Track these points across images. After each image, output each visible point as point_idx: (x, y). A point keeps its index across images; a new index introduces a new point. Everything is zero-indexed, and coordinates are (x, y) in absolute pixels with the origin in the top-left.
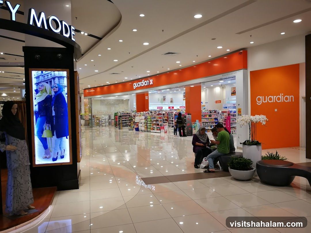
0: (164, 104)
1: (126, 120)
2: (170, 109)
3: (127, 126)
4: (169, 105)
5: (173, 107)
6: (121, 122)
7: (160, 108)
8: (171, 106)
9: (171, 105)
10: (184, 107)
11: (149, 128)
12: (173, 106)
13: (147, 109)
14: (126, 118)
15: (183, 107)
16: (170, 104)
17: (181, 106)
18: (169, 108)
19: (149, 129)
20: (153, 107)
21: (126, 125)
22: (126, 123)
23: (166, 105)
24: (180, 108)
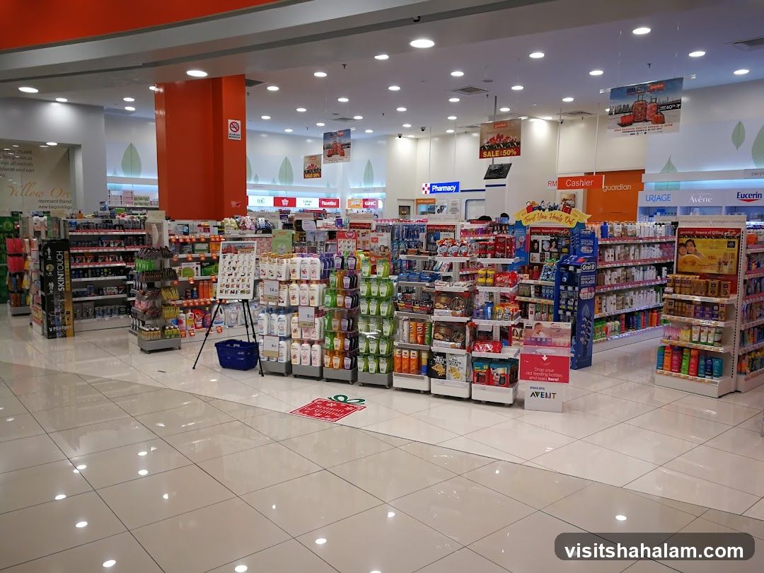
1: (96, 272)
2: (277, 208)
3: (102, 308)
4: (278, 188)
5: (292, 202)
6: (61, 288)
8: (282, 194)
9: (282, 188)
11: (378, 356)
12: (290, 194)
13: (234, 203)
14: (95, 257)
15: (334, 200)
16: (278, 184)
18: (278, 201)
19: (373, 366)
21: (97, 303)
22: (99, 291)
24: (320, 205)
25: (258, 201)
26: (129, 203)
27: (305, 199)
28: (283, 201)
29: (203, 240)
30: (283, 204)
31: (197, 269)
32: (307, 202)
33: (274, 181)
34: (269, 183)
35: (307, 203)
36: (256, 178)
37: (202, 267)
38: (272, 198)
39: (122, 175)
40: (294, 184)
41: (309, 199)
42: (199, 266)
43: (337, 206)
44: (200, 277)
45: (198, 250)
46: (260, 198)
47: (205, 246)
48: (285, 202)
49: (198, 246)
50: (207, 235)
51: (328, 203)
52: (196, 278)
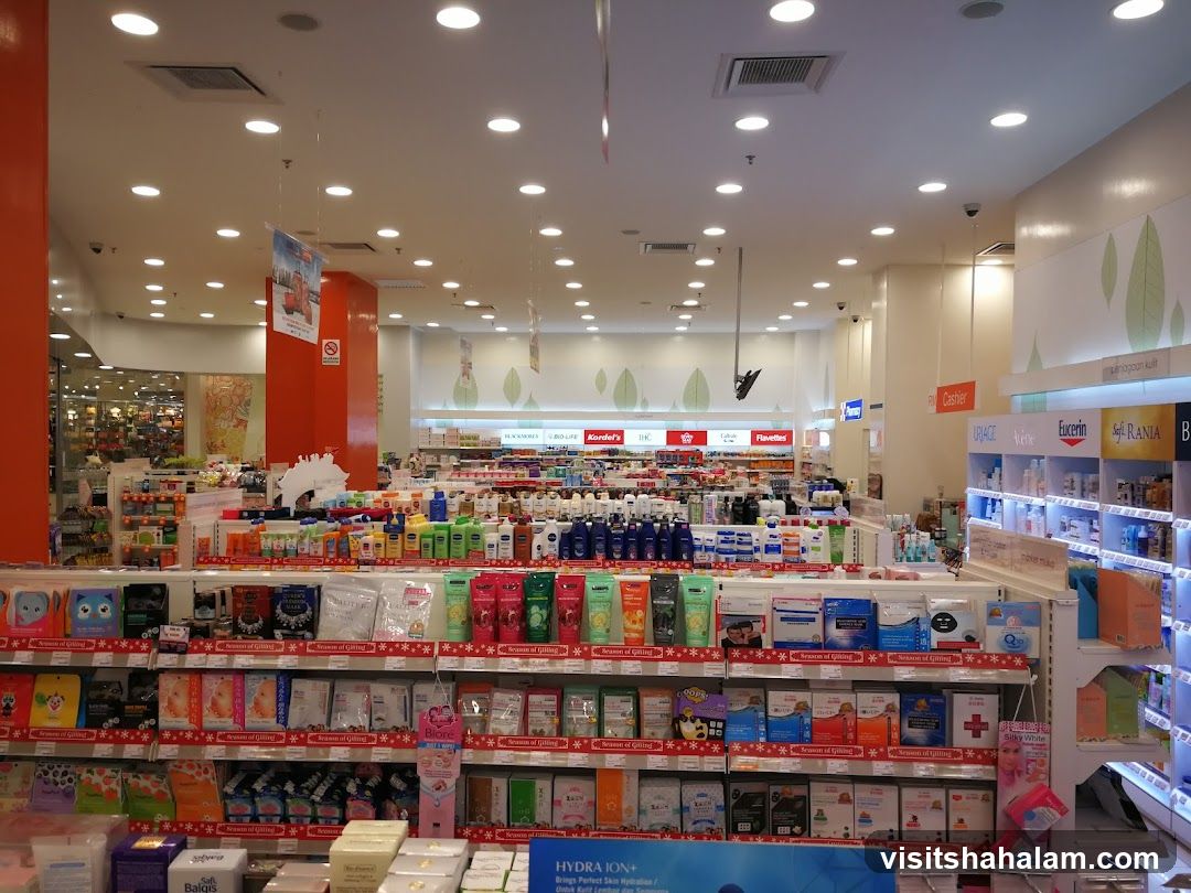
0: (638, 409)
2: (673, 448)
4: (678, 416)
5: (700, 437)
7: (606, 437)
9: (687, 416)
10: (784, 438)
12: (699, 426)
15: (784, 433)
16: (683, 410)
17: (767, 425)
18: (673, 437)
20: (558, 432)
23: (650, 416)
24: (754, 441)
25: (641, 437)
26: (451, 443)
27: (725, 432)
28: (683, 437)
29: (163, 499)
30: (684, 441)
31: (158, 535)
32: (728, 437)
33: (674, 406)
34: (667, 410)
35: (727, 439)
36: (645, 403)
37: (164, 533)
38: (664, 433)
39: (453, 408)
40: (711, 410)
41: (731, 432)
42: (161, 532)
43: (789, 441)
44: (161, 545)
45: (160, 512)
46: (644, 432)
47: (168, 507)
48: (687, 438)
49: (160, 507)
50: (170, 493)
51: (771, 438)
52: (155, 545)
